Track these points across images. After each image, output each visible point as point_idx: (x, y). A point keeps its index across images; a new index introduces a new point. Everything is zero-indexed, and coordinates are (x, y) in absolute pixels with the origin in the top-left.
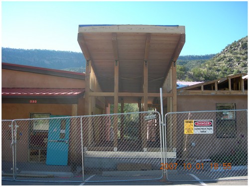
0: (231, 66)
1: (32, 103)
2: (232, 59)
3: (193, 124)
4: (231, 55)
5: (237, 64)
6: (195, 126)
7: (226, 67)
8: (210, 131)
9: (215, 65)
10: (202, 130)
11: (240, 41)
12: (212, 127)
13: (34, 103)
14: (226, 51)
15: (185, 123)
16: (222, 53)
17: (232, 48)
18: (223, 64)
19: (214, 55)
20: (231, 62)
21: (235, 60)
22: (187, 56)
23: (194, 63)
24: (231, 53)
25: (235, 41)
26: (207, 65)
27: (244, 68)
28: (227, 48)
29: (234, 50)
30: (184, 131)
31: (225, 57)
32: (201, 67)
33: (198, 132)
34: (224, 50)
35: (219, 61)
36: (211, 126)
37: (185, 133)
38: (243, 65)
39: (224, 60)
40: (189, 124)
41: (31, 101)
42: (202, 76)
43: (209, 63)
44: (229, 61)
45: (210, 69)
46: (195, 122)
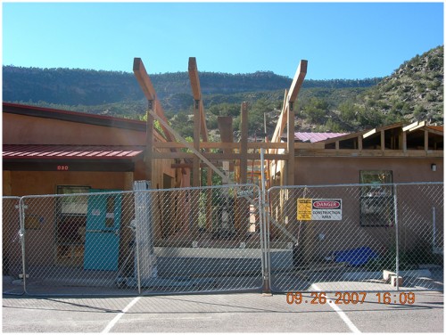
0: (409, 100)
1: (61, 170)
2: (411, 88)
3: (311, 205)
4: (409, 80)
5: (420, 97)
6: (314, 208)
7: (400, 102)
8: (336, 216)
9: (381, 98)
10: (324, 215)
11: (425, 55)
12: (340, 211)
13: (64, 170)
14: (401, 72)
15: (298, 204)
16: (393, 75)
17: (411, 67)
18: (395, 96)
19: (380, 80)
20: (409, 93)
21: (416, 89)
22: (332, 82)
23: (344, 93)
24: (410, 76)
25: (418, 56)
26: (367, 98)
27: (432, 103)
28: (402, 67)
29: (416, 71)
30: (296, 216)
31: (399, 84)
32: (355, 101)
33: (318, 217)
34: (397, 71)
35: (388, 90)
36: (339, 208)
37: (298, 218)
38: (431, 98)
39: (396, 88)
40: (305, 204)
41: (59, 168)
42: (356, 117)
43: (370, 95)
44: (406, 91)
45: (372, 104)
46: (313, 201)
